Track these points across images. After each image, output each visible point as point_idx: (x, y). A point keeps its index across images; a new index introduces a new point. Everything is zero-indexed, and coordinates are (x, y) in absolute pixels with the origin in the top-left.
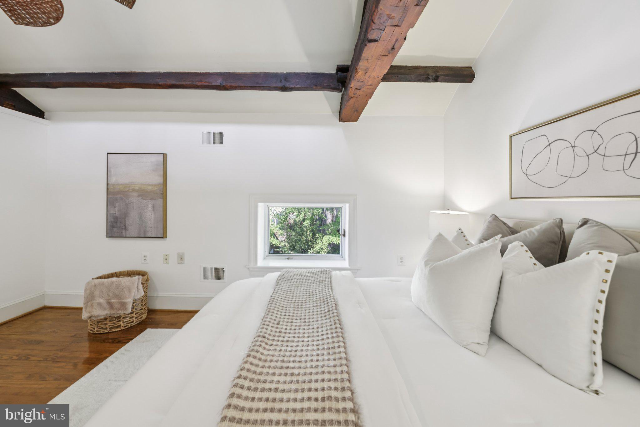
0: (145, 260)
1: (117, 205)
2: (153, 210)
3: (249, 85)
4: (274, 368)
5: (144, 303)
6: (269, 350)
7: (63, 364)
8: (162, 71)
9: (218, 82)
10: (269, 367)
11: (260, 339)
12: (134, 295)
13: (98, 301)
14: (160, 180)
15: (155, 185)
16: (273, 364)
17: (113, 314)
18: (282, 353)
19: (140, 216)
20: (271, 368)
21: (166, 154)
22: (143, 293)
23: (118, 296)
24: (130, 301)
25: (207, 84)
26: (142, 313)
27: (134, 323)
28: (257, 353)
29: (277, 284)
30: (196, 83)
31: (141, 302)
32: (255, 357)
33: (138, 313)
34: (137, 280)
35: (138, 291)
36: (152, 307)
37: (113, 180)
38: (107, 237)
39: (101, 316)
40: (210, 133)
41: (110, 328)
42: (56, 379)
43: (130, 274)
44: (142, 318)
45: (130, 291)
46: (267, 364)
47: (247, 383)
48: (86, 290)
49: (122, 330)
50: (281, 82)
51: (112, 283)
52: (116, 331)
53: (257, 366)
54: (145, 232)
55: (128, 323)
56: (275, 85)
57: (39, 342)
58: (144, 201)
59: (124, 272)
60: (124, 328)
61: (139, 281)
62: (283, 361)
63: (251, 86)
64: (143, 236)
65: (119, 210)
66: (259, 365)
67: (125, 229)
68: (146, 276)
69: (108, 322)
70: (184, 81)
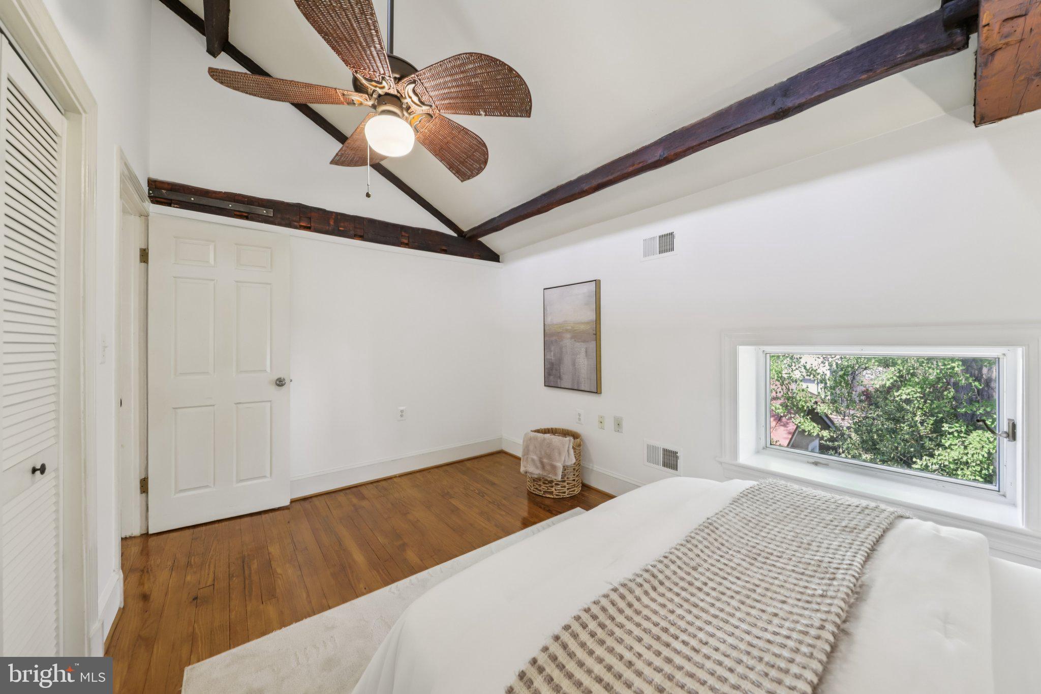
0: (580, 419)
1: (552, 348)
2: (586, 356)
3: (708, 139)
4: (645, 630)
5: (577, 474)
6: (654, 600)
7: (504, 513)
8: (588, 171)
9: (657, 155)
10: (638, 625)
11: (646, 575)
12: (564, 461)
13: (532, 457)
14: (592, 316)
15: (588, 323)
16: (646, 625)
17: (545, 476)
18: (672, 617)
19: (574, 364)
20: (641, 629)
21: (600, 281)
22: (574, 461)
23: (549, 457)
24: (560, 465)
25: (641, 165)
26: (574, 485)
27: (566, 495)
28: (630, 593)
29: (735, 501)
30: (625, 171)
31: (573, 471)
32: (623, 597)
33: (570, 483)
34: (568, 442)
35: (569, 456)
36: (586, 482)
37: (549, 320)
38: (545, 386)
39: (534, 474)
40: (654, 238)
41: (544, 491)
42: (496, 525)
43: (565, 433)
44: (574, 491)
45: (560, 454)
46: (637, 619)
47: (592, 625)
48: (523, 442)
49: (554, 498)
50: (774, 105)
51: (544, 439)
52: (549, 498)
53: (621, 611)
54: (578, 383)
55: (561, 493)
56: (760, 116)
57: (493, 484)
58: (577, 343)
59: (559, 429)
60: (557, 497)
61: (569, 444)
62: (665, 630)
63: (710, 138)
64: (576, 388)
65: (554, 355)
66: (624, 612)
67: (560, 377)
68: (578, 440)
69: (541, 483)
70: (612, 174)
